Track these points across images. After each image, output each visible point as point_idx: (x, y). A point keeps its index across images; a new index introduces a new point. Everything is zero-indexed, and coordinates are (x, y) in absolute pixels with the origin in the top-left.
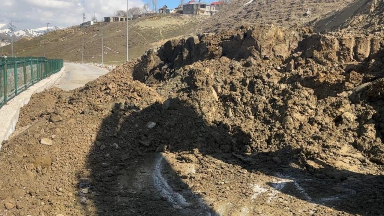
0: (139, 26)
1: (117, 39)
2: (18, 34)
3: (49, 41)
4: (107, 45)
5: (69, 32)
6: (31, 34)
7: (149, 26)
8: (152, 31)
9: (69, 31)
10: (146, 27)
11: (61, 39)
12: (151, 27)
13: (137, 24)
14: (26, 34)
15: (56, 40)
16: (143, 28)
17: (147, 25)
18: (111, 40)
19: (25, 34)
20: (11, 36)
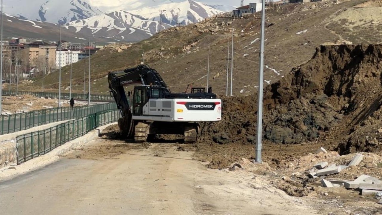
0: (344, 21)
1: (294, 50)
2: (96, 23)
3: (161, 54)
4: (273, 64)
5: (207, 30)
6: (129, 23)
7: (369, 18)
8: (372, 30)
9: (206, 27)
10: (361, 21)
11: (188, 48)
12: (371, 21)
13: (343, 16)
14: (115, 23)
16: (353, 23)
17: (364, 18)
18: (283, 53)
19: (113, 25)
20: (78, 29)
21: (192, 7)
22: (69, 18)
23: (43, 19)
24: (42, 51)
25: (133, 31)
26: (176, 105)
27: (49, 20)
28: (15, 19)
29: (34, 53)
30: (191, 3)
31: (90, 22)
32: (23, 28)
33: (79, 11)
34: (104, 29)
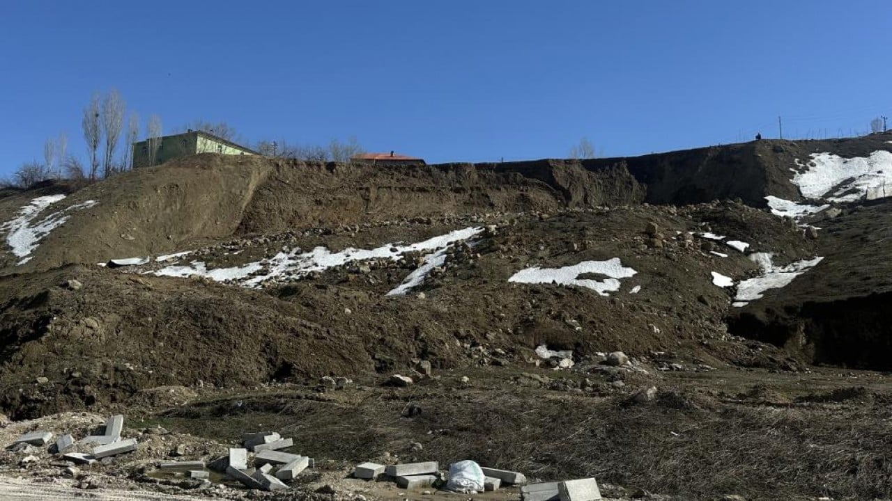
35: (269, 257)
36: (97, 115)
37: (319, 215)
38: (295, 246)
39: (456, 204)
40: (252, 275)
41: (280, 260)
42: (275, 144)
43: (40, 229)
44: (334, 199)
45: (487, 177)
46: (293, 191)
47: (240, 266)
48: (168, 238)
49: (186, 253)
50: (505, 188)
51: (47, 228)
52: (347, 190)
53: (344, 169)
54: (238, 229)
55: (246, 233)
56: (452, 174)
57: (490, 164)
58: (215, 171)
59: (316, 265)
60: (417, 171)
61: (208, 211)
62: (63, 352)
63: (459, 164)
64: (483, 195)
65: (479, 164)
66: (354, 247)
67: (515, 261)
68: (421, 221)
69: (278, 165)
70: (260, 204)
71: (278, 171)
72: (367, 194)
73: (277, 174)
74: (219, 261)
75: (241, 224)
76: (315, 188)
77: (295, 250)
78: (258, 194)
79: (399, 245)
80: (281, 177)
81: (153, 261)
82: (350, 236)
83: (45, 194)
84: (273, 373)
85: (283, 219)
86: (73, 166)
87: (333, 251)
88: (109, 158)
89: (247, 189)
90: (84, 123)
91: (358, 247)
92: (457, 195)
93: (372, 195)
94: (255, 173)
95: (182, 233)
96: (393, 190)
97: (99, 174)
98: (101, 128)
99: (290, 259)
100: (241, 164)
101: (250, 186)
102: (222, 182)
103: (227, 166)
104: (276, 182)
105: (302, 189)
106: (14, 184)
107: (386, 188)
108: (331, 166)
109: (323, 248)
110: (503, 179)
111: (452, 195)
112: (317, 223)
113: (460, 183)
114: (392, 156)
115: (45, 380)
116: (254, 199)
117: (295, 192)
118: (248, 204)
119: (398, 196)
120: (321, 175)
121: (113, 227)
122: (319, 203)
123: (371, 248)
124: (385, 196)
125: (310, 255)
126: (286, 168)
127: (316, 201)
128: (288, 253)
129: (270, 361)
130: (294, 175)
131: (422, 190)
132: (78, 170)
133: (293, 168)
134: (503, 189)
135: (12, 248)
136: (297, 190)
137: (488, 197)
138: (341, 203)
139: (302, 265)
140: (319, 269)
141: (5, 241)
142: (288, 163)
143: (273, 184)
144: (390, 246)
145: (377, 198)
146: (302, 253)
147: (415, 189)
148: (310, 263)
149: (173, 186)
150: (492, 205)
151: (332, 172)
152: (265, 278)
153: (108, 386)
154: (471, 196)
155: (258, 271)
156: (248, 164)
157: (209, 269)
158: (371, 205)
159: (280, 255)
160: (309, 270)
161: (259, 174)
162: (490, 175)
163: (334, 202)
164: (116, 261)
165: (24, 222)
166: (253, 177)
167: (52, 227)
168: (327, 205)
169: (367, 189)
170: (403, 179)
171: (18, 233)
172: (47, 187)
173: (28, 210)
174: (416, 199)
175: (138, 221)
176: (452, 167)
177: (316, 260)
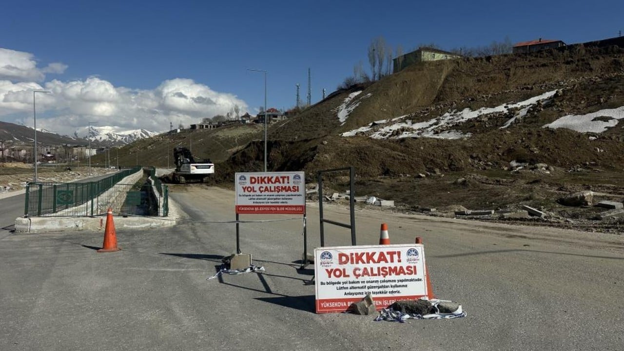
1: (199, 147)
2: (101, 138)
6: (115, 138)
11: (150, 147)
13: (217, 134)
15: (145, 148)
16: (221, 137)
17: (225, 135)
18: (194, 148)
19: (108, 139)
20: (93, 140)
21: (142, 132)
22: (88, 136)
23: (77, 136)
24: (79, 149)
25: (117, 141)
26: (191, 167)
27: (79, 137)
28: (63, 137)
29: (75, 150)
30: (142, 130)
31: (98, 138)
32: (68, 140)
33: (93, 133)
34: (104, 140)
35: (441, 116)
36: (374, 50)
37: (478, 88)
38: (454, 109)
39: (565, 72)
40: (431, 126)
41: (446, 117)
42: (461, 49)
43: (349, 109)
44: (488, 77)
45: (592, 51)
46: (465, 76)
47: (427, 121)
48: (401, 108)
49: (405, 116)
50: (603, 57)
51: (351, 109)
52: (497, 71)
53: (496, 59)
54: (435, 100)
55: (438, 102)
56: (566, 52)
57: (595, 42)
58: (425, 71)
59: (463, 118)
60: (543, 54)
61: (420, 93)
62: (318, 165)
63: (572, 45)
64: (586, 63)
65: (587, 43)
66: (485, 107)
67: (561, 111)
68: (527, 88)
69: (458, 62)
70: (447, 85)
71: (458, 66)
72: (509, 72)
73: (458, 67)
74: (418, 119)
75: (436, 97)
76: (478, 73)
77: (454, 111)
78: (446, 80)
79: (510, 104)
80: (460, 69)
81: (390, 121)
82: (484, 101)
83: (354, 91)
84: (384, 172)
85: (458, 93)
86: (365, 76)
87: (473, 110)
88: (380, 70)
89: (440, 78)
90: (369, 55)
91: (487, 107)
92: (567, 66)
93: (511, 73)
94: (445, 68)
95: (407, 106)
96: (525, 68)
97: (376, 79)
98: (376, 56)
99: (451, 116)
100: (439, 65)
101: (442, 77)
102: (428, 77)
103: (431, 67)
104: (457, 72)
105: (471, 74)
106: (343, 87)
107: (521, 67)
108: (488, 58)
109: (468, 109)
110: (603, 51)
111: (564, 66)
112: (476, 92)
113: (572, 57)
114: (540, 41)
115: (311, 174)
116: (444, 83)
117: (467, 76)
118: (440, 87)
119: (528, 71)
120: (483, 64)
121: (377, 105)
122: (479, 81)
123: (494, 107)
124: (520, 72)
125: (461, 113)
126: (463, 63)
127: (478, 80)
128: (451, 113)
129: (383, 168)
130: (467, 67)
131: (544, 65)
132: (367, 78)
133: (466, 62)
134: (601, 58)
135: (339, 118)
136: (468, 75)
137: (590, 65)
138: (492, 80)
139: (456, 119)
140: (463, 120)
141: (337, 115)
142: (464, 61)
143: (455, 74)
144: (505, 105)
145: (514, 74)
146: (457, 112)
147: (539, 65)
148: (460, 117)
149: (404, 82)
150: (591, 70)
151: (489, 62)
152: (437, 126)
153: (328, 176)
154: (577, 65)
155: (434, 123)
156: (442, 65)
157: (413, 123)
158: (510, 78)
159: (447, 114)
160: (458, 121)
161: (448, 69)
162: (594, 50)
163: (488, 79)
164: (376, 122)
165: (344, 106)
166: (444, 71)
167: (354, 108)
168: (484, 82)
169: (509, 69)
170: (533, 60)
171: (342, 112)
172: (355, 88)
173: (347, 100)
174: (539, 71)
175: (388, 101)
176: (567, 48)
177: (463, 116)
